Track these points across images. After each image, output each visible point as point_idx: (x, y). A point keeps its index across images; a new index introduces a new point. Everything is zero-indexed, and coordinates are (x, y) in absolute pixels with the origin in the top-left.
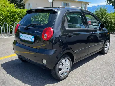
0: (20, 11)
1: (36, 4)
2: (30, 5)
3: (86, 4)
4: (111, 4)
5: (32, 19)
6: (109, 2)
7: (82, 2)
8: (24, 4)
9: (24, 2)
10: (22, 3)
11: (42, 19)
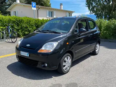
0: (2, 18)
1: (22, 12)
2: (15, 12)
3: (70, 13)
4: (94, 14)
5: (15, 26)
6: (92, 12)
7: (66, 11)
8: (10, 12)
9: (9, 10)
10: (8, 10)
11: (25, 26)
